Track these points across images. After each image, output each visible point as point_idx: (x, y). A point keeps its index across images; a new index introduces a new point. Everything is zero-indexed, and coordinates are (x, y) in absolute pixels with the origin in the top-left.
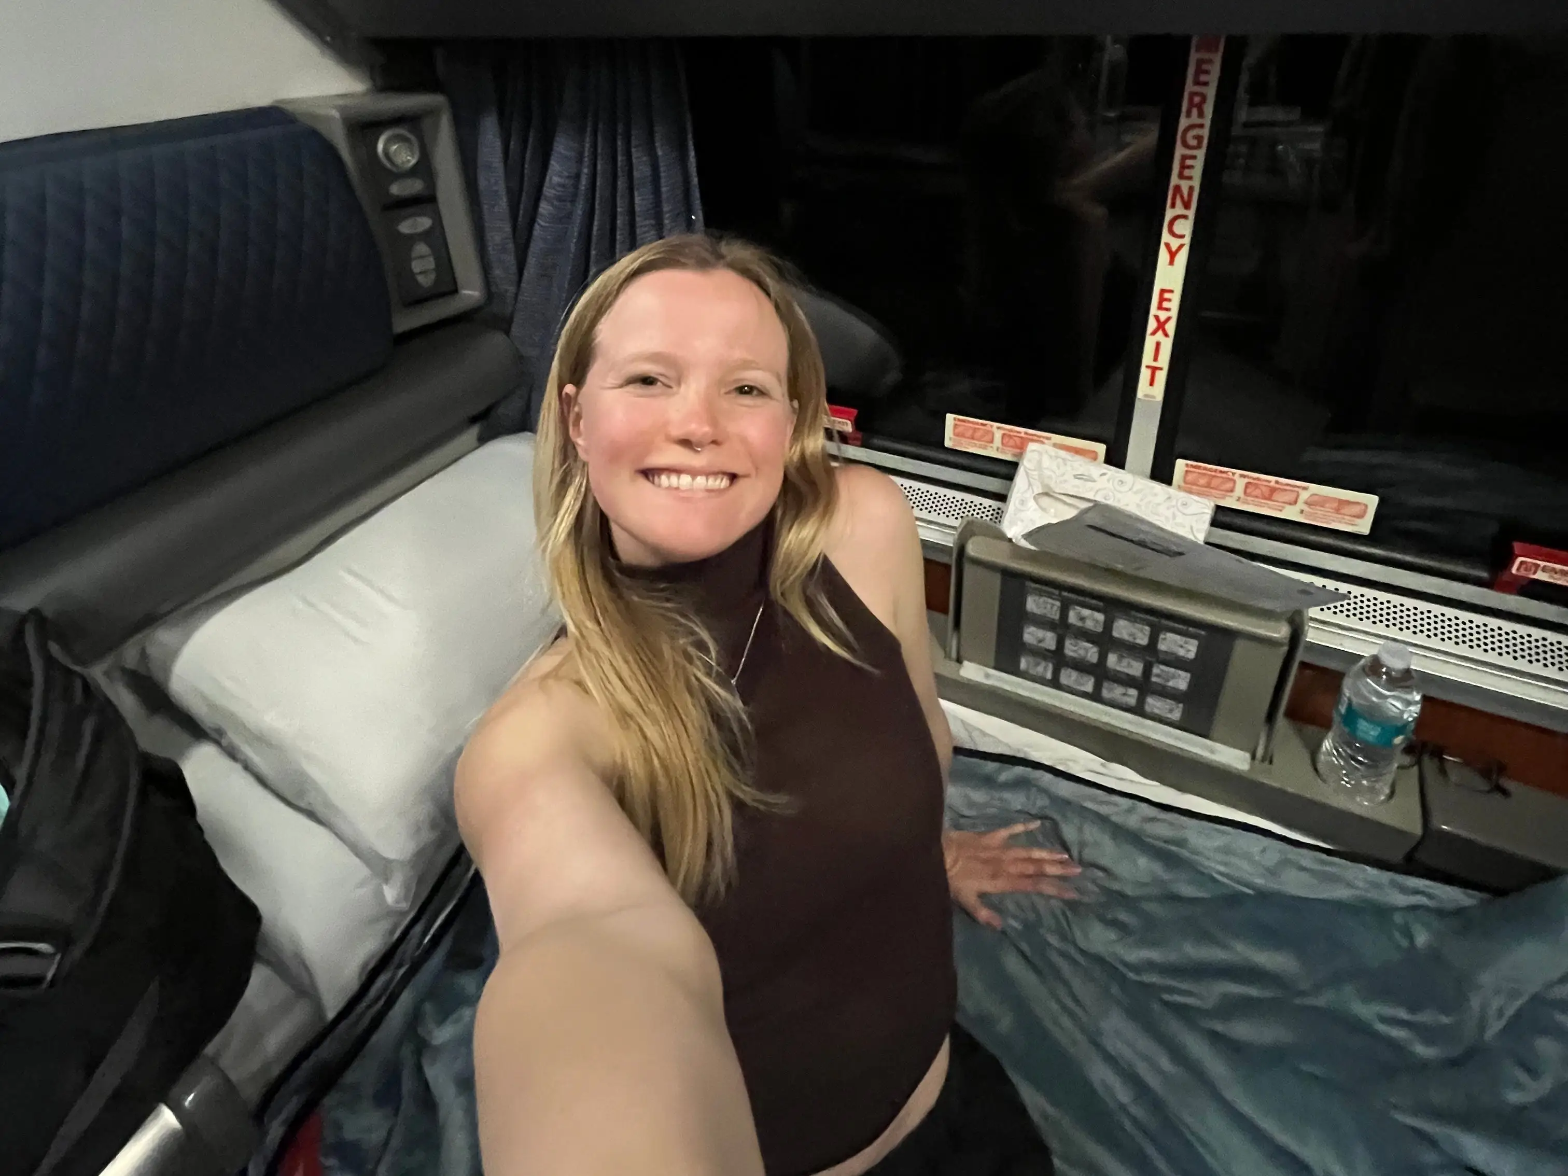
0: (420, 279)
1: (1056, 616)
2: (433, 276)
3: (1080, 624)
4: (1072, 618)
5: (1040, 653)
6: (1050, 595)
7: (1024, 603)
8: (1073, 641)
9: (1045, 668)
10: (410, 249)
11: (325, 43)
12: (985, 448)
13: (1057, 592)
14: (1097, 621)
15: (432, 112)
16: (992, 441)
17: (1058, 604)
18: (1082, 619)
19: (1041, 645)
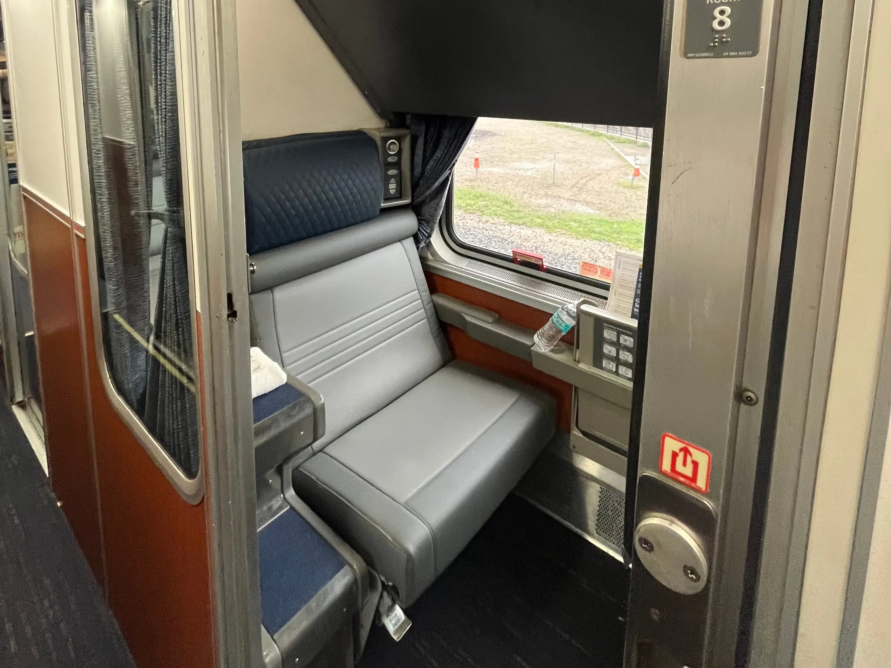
0: (391, 191)
1: (615, 339)
2: (394, 191)
3: (624, 343)
4: (621, 341)
5: (610, 358)
6: (612, 329)
7: (602, 334)
8: (622, 352)
9: (613, 366)
10: (390, 180)
11: (377, 112)
12: (594, 275)
13: (615, 328)
14: (630, 341)
15: (405, 136)
16: (596, 272)
17: (616, 333)
18: (626, 341)
19: (610, 354)
